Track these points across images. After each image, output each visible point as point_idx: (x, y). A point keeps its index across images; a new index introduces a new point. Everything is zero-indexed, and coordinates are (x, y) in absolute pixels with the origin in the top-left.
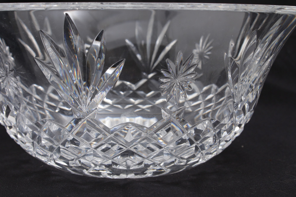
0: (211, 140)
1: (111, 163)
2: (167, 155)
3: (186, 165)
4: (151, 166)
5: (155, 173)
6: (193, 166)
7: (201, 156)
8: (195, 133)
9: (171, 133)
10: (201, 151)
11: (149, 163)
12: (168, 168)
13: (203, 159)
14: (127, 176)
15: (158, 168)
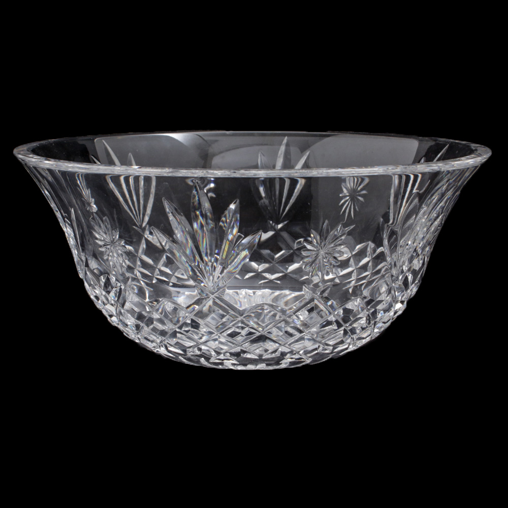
0: (363, 321)
1: (240, 351)
2: (308, 341)
3: (332, 353)
4: (288, 355)
5: (291, 363)
6: (341, 354)
7: (351, 341)
8: (343, 314)
9: (314, 314)
10: (352, 336)
11: (287, 350)
12: (310, 357)
13: (354, 344)
14: (256, 367)
15: (297, 356)
